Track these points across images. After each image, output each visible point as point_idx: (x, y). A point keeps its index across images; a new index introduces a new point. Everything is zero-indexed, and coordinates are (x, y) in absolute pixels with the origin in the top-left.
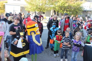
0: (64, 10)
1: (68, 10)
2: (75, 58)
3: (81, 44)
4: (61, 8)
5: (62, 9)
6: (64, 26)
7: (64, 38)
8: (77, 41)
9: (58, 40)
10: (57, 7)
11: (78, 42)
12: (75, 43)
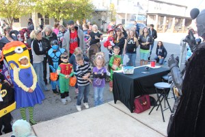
0: (59, 11)
1: (67, 11)
2: (99, 97)
3: (105, 74)
4: (52, 7)
5: (54, 11)
6: (70, 44)
7: (79, 67)
8: (99, 68)
9: (64, 74)
10: (45, 5)
11: (100, 70)
12: (96, 73)
